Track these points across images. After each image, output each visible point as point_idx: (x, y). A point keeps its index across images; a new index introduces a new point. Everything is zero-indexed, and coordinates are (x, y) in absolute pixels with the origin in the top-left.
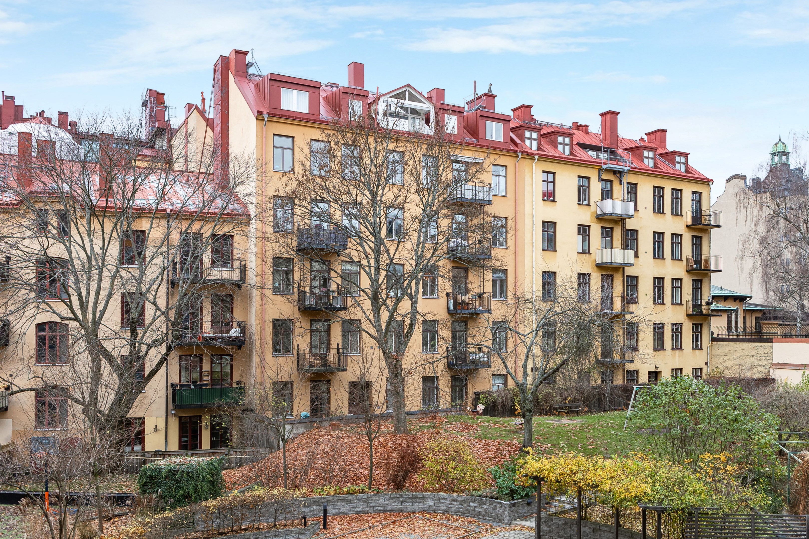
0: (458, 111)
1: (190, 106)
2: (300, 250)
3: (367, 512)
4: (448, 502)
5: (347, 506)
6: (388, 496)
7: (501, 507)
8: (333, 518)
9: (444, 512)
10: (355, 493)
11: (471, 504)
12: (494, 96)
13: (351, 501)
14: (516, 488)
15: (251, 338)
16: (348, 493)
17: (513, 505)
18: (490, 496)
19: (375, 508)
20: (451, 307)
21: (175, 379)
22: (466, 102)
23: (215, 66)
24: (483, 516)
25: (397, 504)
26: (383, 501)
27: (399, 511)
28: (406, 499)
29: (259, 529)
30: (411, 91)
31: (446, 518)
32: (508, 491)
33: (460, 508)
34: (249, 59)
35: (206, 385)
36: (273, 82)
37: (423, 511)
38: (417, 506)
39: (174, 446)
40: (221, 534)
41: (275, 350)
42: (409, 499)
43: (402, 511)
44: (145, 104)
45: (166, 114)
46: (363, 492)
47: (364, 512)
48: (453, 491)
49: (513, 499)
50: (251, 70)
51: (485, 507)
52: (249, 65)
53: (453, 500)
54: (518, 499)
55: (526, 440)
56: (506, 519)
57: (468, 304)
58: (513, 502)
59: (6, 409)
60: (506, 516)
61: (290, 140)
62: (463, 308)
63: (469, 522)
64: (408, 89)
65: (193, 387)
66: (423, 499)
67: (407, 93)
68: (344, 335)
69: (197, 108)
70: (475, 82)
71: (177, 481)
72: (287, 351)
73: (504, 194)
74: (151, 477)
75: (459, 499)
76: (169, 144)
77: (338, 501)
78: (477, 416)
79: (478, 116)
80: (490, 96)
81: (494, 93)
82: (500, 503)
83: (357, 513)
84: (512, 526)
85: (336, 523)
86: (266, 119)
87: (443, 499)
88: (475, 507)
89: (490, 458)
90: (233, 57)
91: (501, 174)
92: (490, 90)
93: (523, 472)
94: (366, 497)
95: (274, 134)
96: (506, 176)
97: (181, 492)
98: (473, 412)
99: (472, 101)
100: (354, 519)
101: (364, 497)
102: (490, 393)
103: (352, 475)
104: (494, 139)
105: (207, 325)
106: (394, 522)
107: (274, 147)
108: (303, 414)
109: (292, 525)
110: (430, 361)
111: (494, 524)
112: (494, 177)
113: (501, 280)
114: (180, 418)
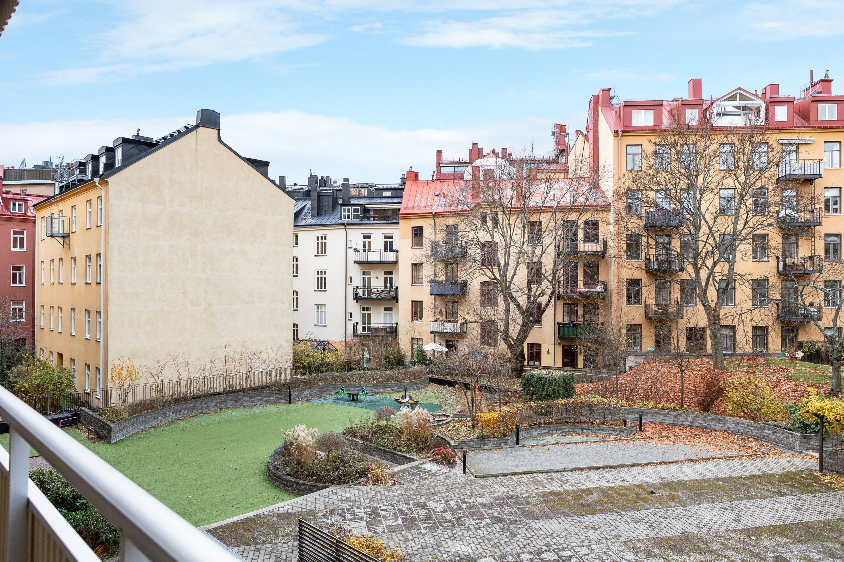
0: (788, 101)
1: (578, 132)
2: (646, 228)
3: (678, 425)
4: (745, 426)
5: (661, 418)
6: (695, 415)
7: (792, 437)
8: (649, 425)
9: (742, 434)
10: (668, 409)
11: (766, 431)
12: (831, 80)
13: (664, 415)
14: (809, 423)
15: (611, 292)
16: (662, 408)
17: (805, 437)
18: (784, 427)
19: (684, 423)
20: (781, 269)
21: (560, 319)
22: (802, 90)
23: (590, 102)
24: (776, 443)
25: (701, 422)
26: (690, 418)
27: (703, 428)
28: (710, 419)
29: (592, 423)
30: (742, 92)
31: (742, 439)
32: (801, 425)
33: (757, 433)
34: (611, 93)
35: (580, 324)
36: (626, 108)
37: (724, 431)
38: (718, 426)
39: (559, 364)
40: (568, 423)
41: (628, 301)
42: (712, 419)
43: (706, 428)
44: (553, 135)
45: (566, 139)
46: (674, 409)
47: (675, 425)
48: (753, 419)
49: (806, 433)
50: (614, 101)
51: (778, 435)
52: (612, 98)
53: (750, 426)
54: (811, 433)
55: (834, 385)
56: (797, 448)
57: (798, 265)
58: (805, 434)
59: (466, 333)
60: (797, 445)
61: (640, 147)
62: (792, 269)
63: (762, 446)
64: (739, 92)
65: (571, 325)
66: (724, 422)
67: (738, 95)
68: (683, 290)
69: (582, 133)
70: (812, 72)
71: (543, 385)
72: (638, 302)
73: (838, 166)
74: (528, 380)
75: (755, 425)
76: (567, 160)
77: (654, 413)
78: (796, 362)
79: (810, 101)
80: (827, 81)
81: (830, 77)
82: (792, 434)
83: (669, 424)
84: (802, 455)
85: (651, 429)
86: (620, 135)
87: (741, 424)
88: (770, 434)
89: (796, 396)
90: (600, 95)
91: (834, 149)
92: (826, 75)
93: (806, 409)
94: (676, 413)
95: (627, 145)
96: (840, 151)
97: (545, 392)
98: (792, 357)
99: (808, 89)
100: (666, 428)
101: (675, 413)
102: (813, 343)
103: (672, 397)
104: (827, 119)
105: (581, 283)
106: (696, 435)
107: (627, 154)
108: (649, 349)
109: (616, 425)
110: (739, 313)
111: (785, 450)
112: (827, 153)
113: (834, 244)
114: (563, 346)
